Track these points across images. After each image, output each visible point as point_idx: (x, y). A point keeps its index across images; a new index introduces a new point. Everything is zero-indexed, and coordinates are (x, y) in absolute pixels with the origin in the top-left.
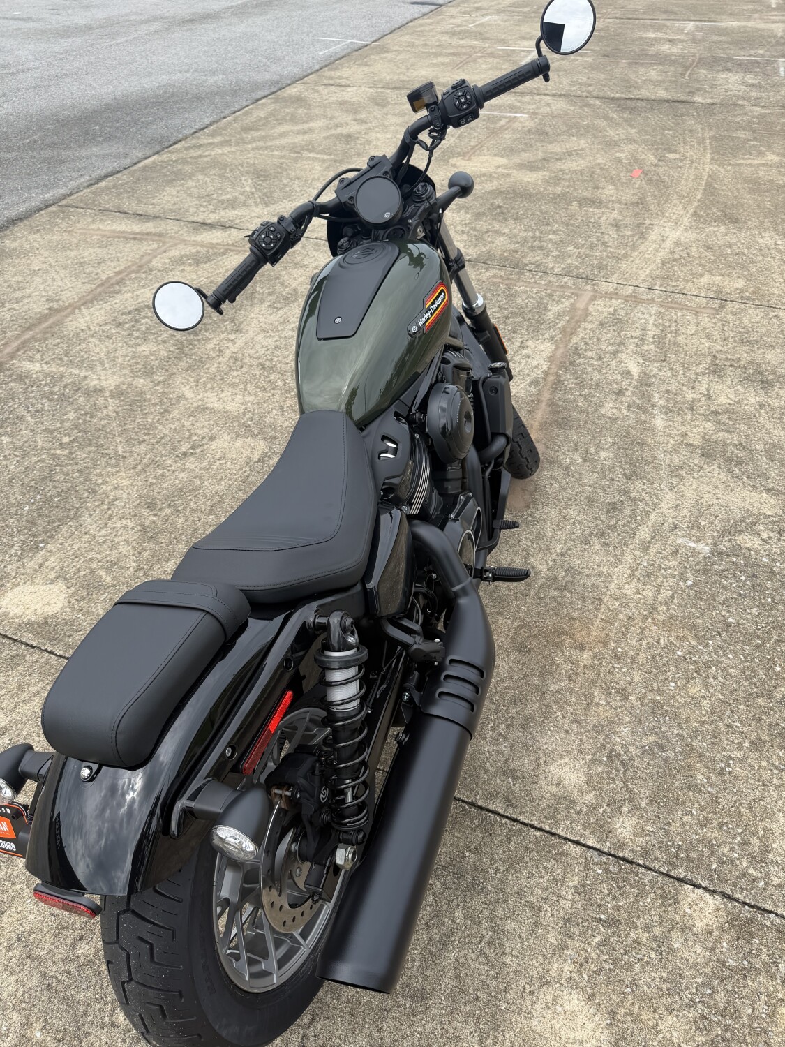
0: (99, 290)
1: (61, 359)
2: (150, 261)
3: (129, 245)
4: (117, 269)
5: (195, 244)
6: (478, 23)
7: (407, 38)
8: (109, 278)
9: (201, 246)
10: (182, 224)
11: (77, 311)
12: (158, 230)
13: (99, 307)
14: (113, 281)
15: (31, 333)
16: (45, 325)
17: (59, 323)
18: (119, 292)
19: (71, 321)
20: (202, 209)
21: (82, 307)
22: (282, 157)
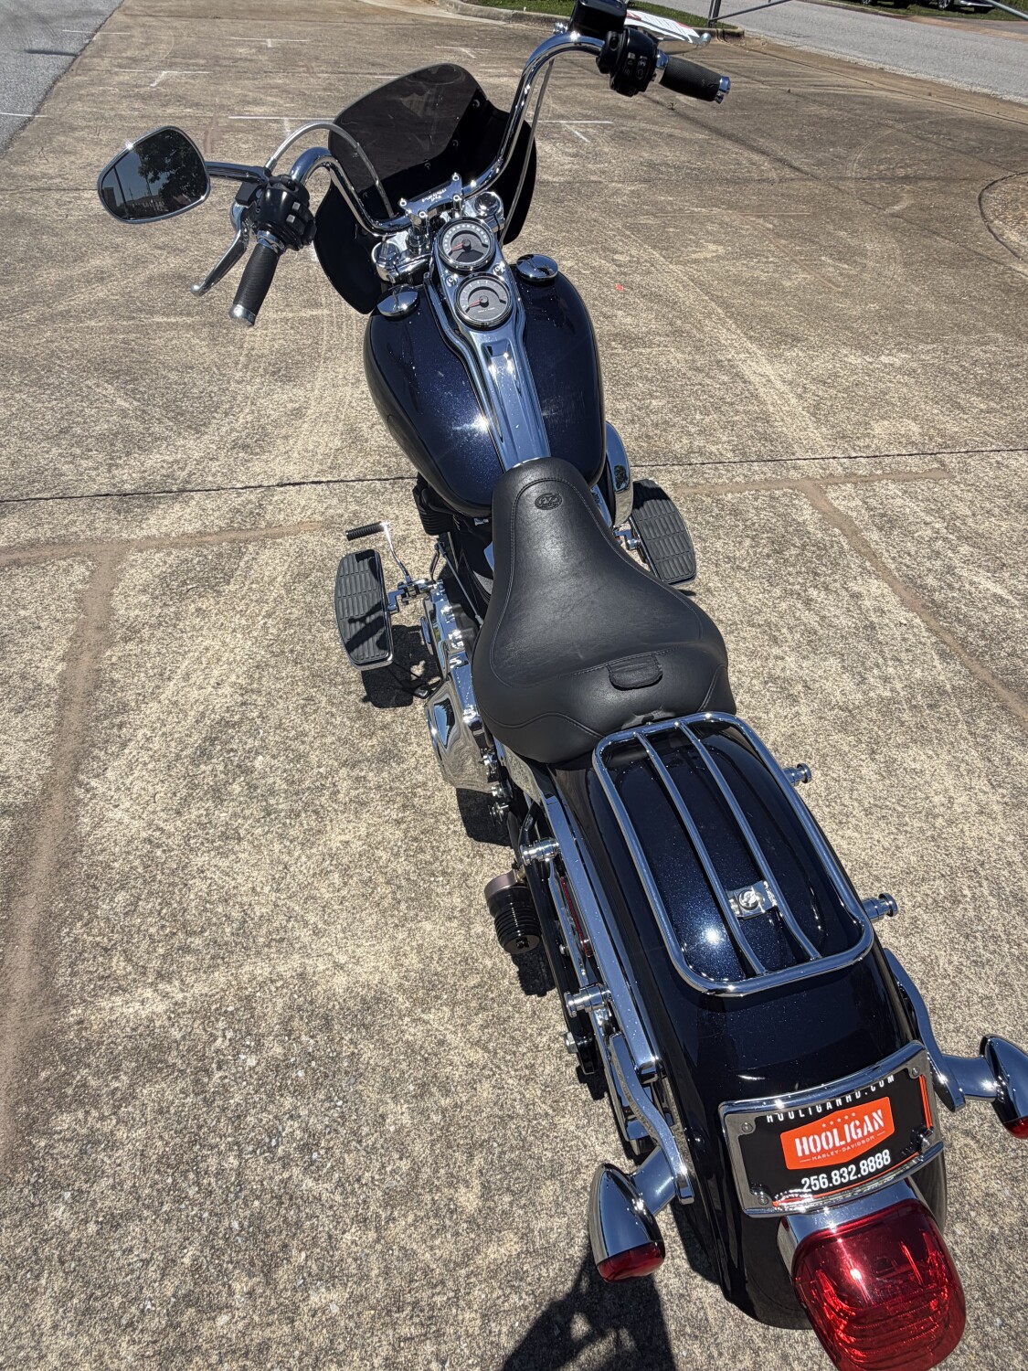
0: (73, 716)
1: (186, 949)
2: (111, 612)
3: (21, 582)
4: (59, 650)
5: (159, 543)
6: (158, 81)
7: (78, 106)
8: (62, 678)
9: (175, 545)
10: (82, 503)
11: (79, 792)
12: (45, 532)
13: (122, 761)
14: (81, 685)
15: (30, 901)
16: (42, 865)
17: (71, 846)
18: (124, 708)
19: (96, 826)
20: (85, 463)
21: (82, 777)
22: (112, 330)
